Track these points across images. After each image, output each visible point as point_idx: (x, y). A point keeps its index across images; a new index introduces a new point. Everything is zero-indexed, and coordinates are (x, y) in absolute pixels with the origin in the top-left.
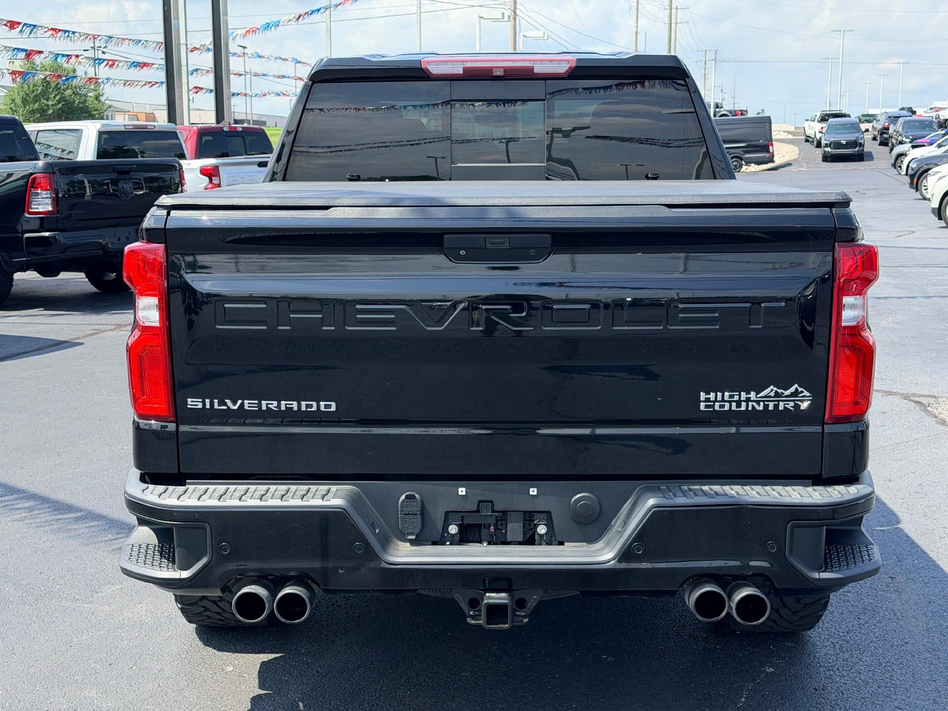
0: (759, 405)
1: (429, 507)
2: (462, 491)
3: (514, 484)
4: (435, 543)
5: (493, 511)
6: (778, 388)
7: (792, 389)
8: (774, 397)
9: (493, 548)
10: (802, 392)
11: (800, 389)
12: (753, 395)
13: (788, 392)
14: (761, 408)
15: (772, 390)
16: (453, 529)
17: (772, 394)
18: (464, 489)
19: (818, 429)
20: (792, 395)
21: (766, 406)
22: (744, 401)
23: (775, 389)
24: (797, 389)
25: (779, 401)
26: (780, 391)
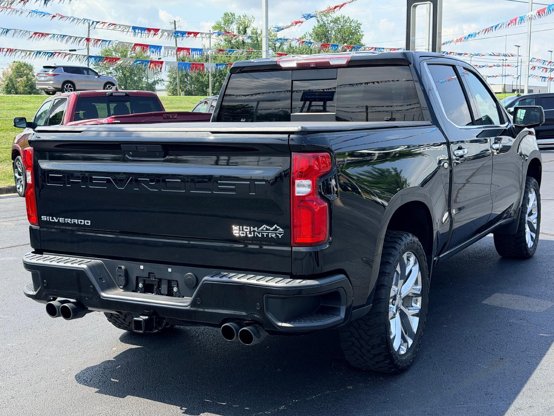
0: (260, 234)
1: (130, 273)
2: (142, 267)
3: (162, 266)
4: (133, 291)
5: (155, 278)
6: (267, 226)
7: (274, 227)
8: (265, 231)
9: (157, 296)
10: (279, 229)
11: (278, 227)
12: (256, 229)
13: (271, 229)
14: (260, 236)
15: (264, 227)
16: (141, 285)
17: (265, 229)
18: (143, 266)
19: (289, 249)
20: (274, 230)
21: (263, 235)
22: (252, 232)
23: (266, 226)
24: (276, 227)
25: (268, 233)
26: (268, 227)
